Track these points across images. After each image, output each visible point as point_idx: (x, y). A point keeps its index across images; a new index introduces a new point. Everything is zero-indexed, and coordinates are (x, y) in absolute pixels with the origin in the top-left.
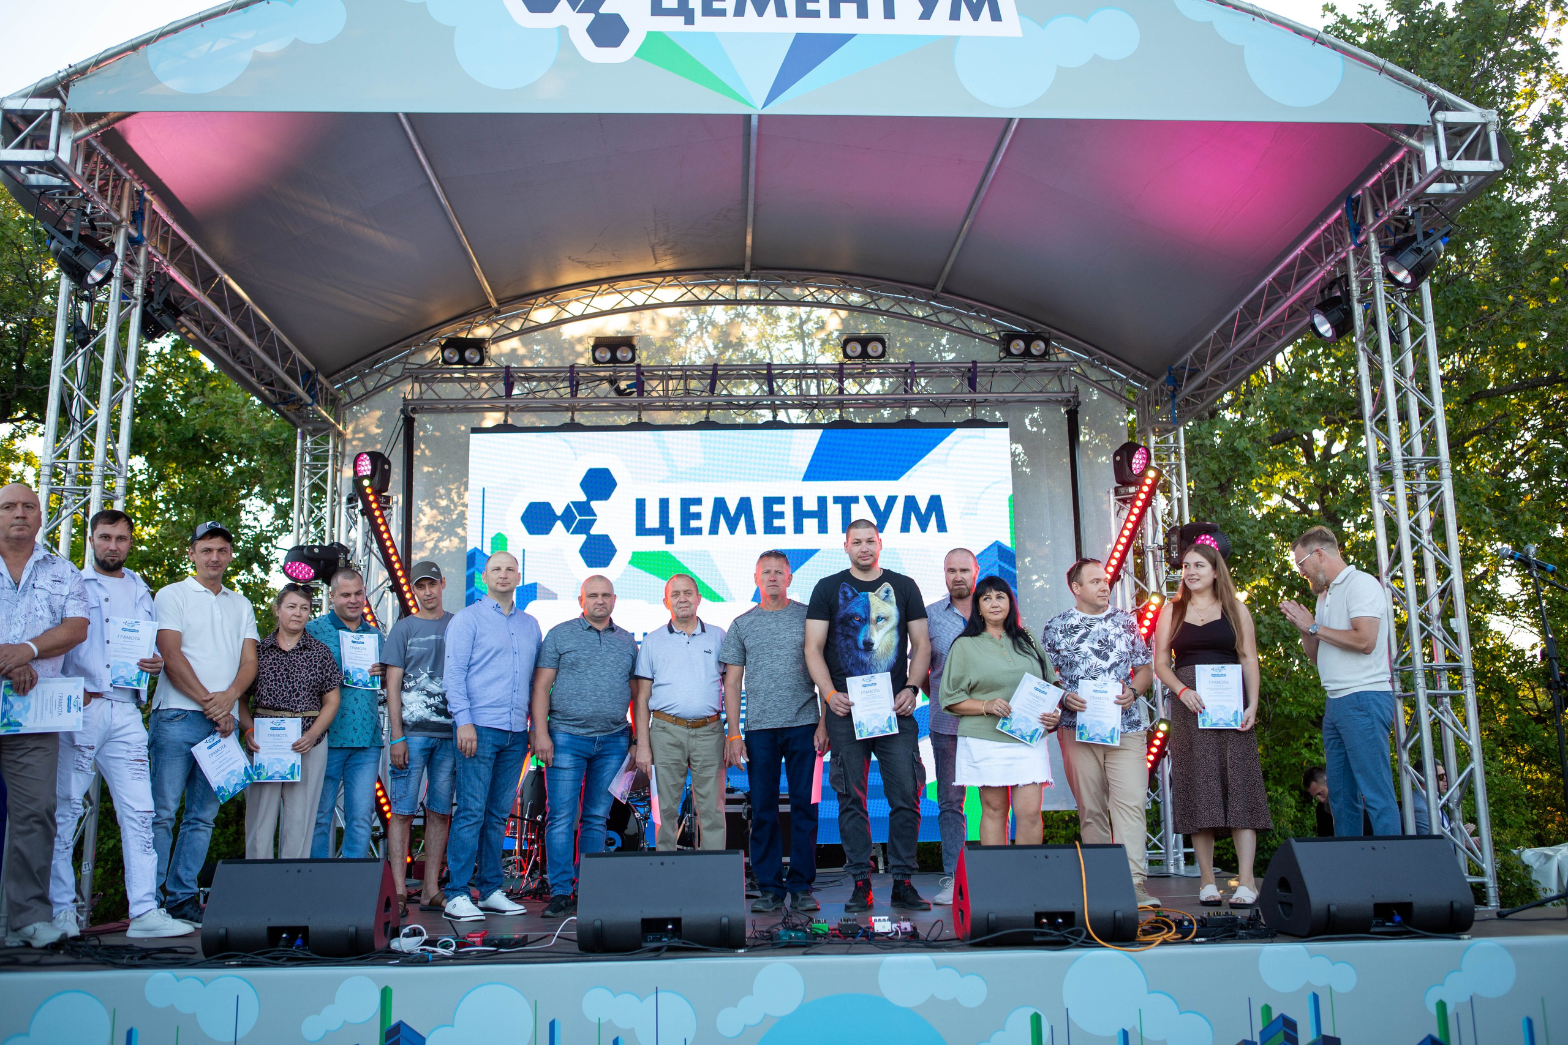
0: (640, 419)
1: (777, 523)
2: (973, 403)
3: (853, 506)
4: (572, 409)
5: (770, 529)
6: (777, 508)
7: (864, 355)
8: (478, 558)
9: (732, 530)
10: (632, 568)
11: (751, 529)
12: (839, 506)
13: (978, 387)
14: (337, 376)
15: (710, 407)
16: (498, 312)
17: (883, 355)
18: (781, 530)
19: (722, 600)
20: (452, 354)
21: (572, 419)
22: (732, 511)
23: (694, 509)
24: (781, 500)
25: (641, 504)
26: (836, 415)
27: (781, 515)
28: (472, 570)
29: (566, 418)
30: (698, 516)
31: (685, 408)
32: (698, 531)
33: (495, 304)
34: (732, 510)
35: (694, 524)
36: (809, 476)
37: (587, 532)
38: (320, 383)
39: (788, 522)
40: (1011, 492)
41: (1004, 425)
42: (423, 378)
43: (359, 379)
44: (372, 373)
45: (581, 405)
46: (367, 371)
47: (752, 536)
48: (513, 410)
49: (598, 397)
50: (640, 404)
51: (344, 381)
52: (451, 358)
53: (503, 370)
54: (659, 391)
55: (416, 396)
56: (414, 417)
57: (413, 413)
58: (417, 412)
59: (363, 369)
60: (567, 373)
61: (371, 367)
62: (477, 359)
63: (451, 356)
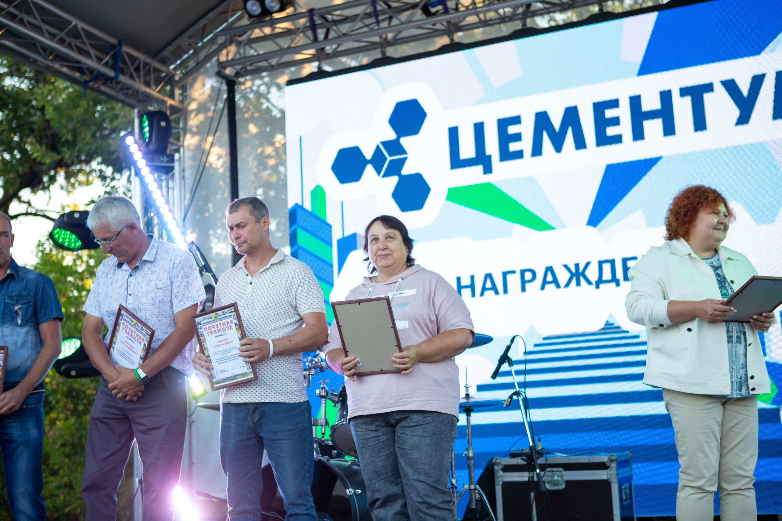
0: (452, 40)
1: (611, 131)
3: (707, 97)
4: (384, 44)
5: (603, 140)
6: (609, 113)
8: (300, 215)
9: (558, 147)
10: (450, 204)
11: (580, 144)
12: (688, 100)
15: (529, 12)
18: (617, 139)
19: (549, 228)
21: (383, 53)
22: (557, 125)
23: (512, 130)
24: (614, 104)
25: (453, 133)
27: (616, 121)
28: (293, 228)
29: (377, 55)
30: (517, 137)
31: (503, 20)
32: (519, 155)
34: (557, 122)
35: (513, 147)
36: (644, 69)
37: (398, 173)
38: (133, 59)
39: (625, 128)
42: (243, 41)
43: (195, 53)
44: (205, 45)
45: (390, 36)
46: (200, 44)
47: (582, 152)
48: (328, 56)
49: (402, 23)
50: (449, 22)
51: (180, 57)
52: (255, 11)
53: (307, 14)
54: (468, 6)
55: (230, 57)
56: (237, 81)
57: (238, 78)
58: (242, 76)
59: (190, 41)
60: (370, 4)
61: (202, 39)
62: (278, 7)
63: (255, 8)
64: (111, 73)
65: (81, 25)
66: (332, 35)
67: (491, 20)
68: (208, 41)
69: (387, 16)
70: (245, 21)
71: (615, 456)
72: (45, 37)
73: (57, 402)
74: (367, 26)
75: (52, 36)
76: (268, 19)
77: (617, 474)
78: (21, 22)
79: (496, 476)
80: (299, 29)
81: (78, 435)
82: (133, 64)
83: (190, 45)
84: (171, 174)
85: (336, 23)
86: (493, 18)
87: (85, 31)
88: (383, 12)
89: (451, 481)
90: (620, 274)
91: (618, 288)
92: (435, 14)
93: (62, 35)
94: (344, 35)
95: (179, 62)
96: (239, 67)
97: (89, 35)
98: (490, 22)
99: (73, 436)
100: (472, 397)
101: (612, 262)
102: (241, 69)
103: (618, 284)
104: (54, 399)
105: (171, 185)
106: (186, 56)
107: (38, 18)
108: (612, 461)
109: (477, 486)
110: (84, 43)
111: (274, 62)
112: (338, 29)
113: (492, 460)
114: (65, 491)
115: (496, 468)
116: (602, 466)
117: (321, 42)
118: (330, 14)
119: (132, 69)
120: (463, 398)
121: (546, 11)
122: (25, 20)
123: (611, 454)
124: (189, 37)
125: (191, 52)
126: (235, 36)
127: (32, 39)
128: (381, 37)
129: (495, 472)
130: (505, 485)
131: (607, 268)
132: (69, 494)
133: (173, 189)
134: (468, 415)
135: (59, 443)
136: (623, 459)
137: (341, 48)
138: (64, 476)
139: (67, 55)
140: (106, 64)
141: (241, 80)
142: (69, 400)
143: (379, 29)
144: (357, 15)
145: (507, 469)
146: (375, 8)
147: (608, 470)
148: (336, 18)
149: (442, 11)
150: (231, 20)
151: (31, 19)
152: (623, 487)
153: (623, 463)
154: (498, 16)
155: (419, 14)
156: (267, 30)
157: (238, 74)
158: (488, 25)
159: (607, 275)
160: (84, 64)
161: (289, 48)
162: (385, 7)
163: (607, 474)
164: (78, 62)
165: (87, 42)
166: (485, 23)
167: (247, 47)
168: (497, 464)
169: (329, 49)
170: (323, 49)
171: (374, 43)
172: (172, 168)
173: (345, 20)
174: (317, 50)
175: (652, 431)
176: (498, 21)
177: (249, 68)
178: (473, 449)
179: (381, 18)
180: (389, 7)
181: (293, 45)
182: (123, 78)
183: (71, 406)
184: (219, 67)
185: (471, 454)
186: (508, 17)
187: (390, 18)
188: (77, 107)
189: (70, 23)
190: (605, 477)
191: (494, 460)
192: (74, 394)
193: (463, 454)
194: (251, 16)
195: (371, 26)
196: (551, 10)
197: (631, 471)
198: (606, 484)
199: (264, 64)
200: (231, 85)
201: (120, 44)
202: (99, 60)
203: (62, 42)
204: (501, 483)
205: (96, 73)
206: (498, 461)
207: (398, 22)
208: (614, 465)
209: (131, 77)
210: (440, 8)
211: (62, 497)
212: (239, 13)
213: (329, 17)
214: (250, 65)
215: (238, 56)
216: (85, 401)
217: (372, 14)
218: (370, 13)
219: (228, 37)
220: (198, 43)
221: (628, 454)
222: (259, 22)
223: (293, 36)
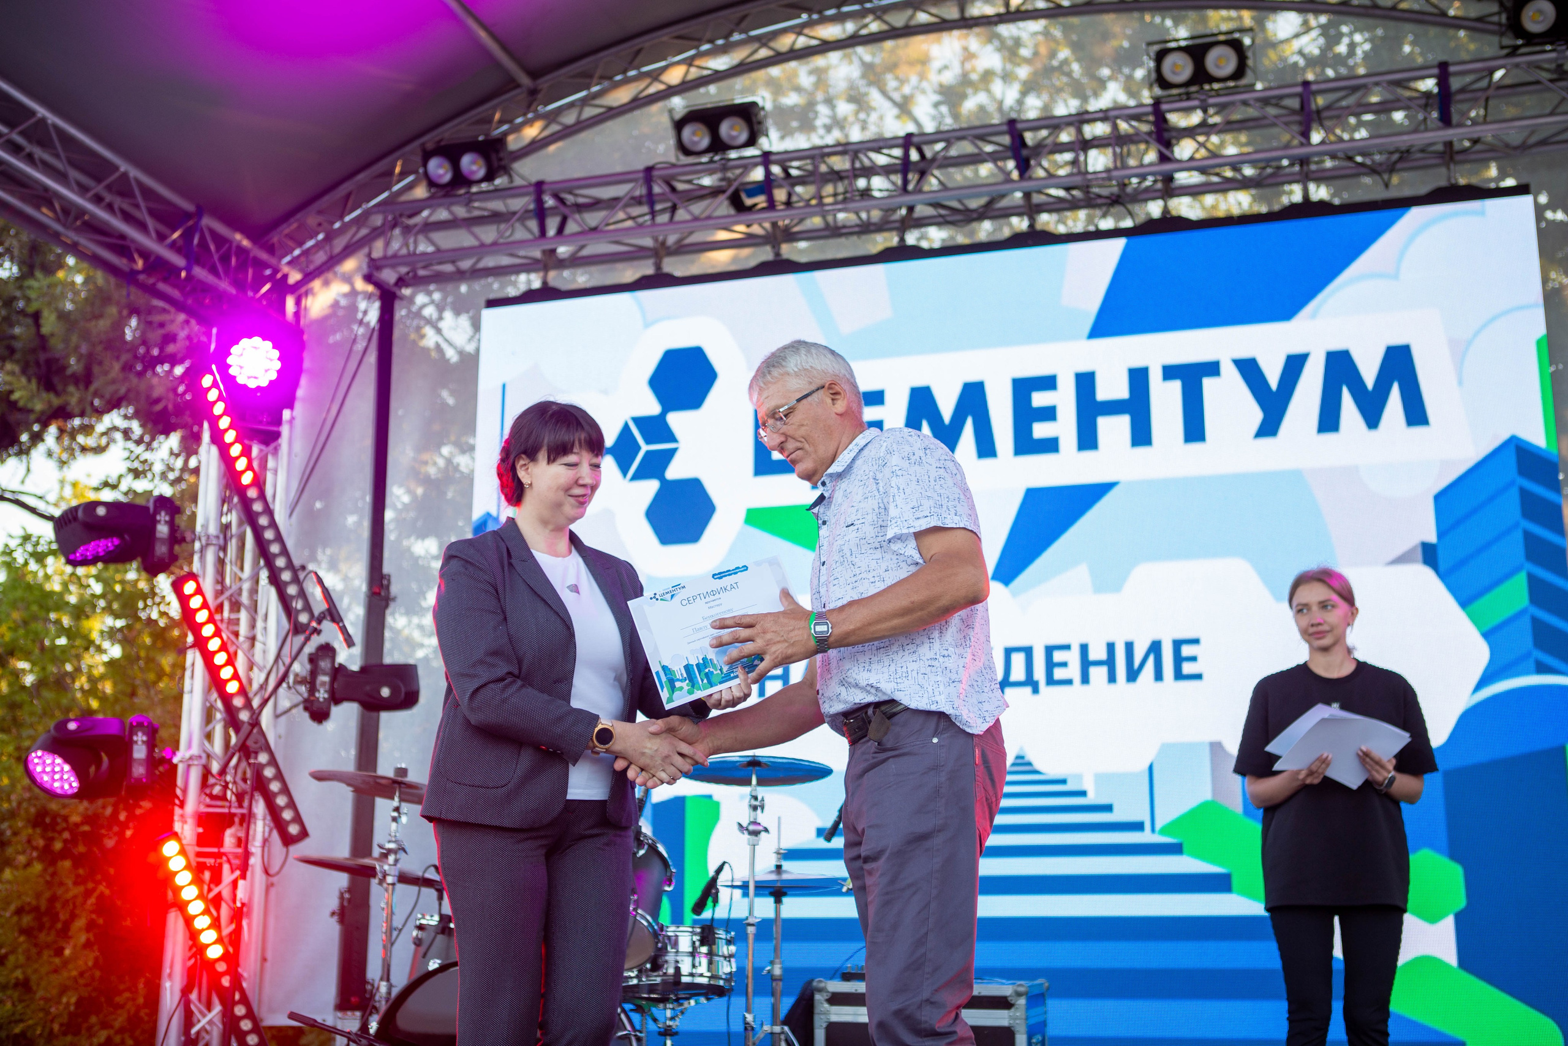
0: (778, 254)
1: (1041, 430)
2: (1450, 154)
3: (1207, 382)
4: (660, 251)
5: (1025, 444)
6: (1039, 399)
7: (1201, 76)
10: (751, 532)
11: (986, 448)
13: (1455, 118)
14: (275, 238)
15: (911, 222)
16: (533, 93)
17: (1240, 72)
18: (1051, 445)
20: (439, 169)
21: (658, 266)
22: (947, 411)
24: (1048, 383)
26: (1155, 209)
27: (1049, 414)
29: (647, 269)
31: (866, 229)
33: (525, 80)
34: (947, 408)
37: (660, 474)
38: (220, 240)
39: (1065, 428)
40: (1541, 330)
41: (1521, 190)
42: (415, 225)
43: (329, 238)
44: (345, 227)
45: (671, 240)
46: (337, 225)
47: (988, 462)
48: (561, 264)
49: (696, 219)
50: (774, 225)
51: (300, 244)
52: (441, 176)
53: (531, 189)
54: (810, 200)
55: (390, 252)
56: (398, 293)
57: (400, 288)
58: (407, 286)
59: (320, 219)
60: (641, 182)
61: (341, 217)
62: (481, 173)
63: (441, 171)
64: (179, 261)
65: (134, 173)
66: (571, 227)
67: (844, 227)
68: (353, 221)
69: (669, 204)
70: (421, 192)
71: (1023, 985)
72: (72, 190)
73: (15, 834)
74: (633, 218)
75: (83, 190)
76: (462, 191)
77: (1027, 1019)
78: (30, 159)
79: (816, 1011)
80: (514, 213)
81: (47, 894)
82: (218, 249)
83: (320, 224)
84: (272, 446)
85: (580, 208)
86: (848, 224)
87: (140, 184)
88: (663, 197)
89: (745, 1018)
90: (1039, 674)
91: (1036, 697)
92: (751, 209)
93: (100, 189)
94: (594, 230)
95: (297, 252)
96: (403, 270)
97: (147, 192)
98: (844, 231)
99: (38, 896)
100: (786, 872)
101: (1028, 651)
102: (408, 273)
103: (1036, 690)
104: (10, 827)
105: (271, 463)
106: (310, 243)
107: (62, 154)
108: (1019, 994)
109: (786, 1028)
110: (137, 206)
111: (466, 264)
112: (583, 220)
113: (812, 980)
114: (16, 995)
115: (818, 997)
116: (1002, 1003)
117: (551, 238)
118: (570, 193)
119: (216, 257)
120: (771, 872)
121: (941, 220)
122: (36, 156)
123: (1019, 982)
124: (320, 212)
125: (321, 237)
126: (401, 215)
127: (46, 189)
128: (656, 239)
129: (816, 1004)
130: (833, 1028)
131: (1018, 660)
132: (21, 1001)
133: (275, 472)
134: (778, 901)
135: (13, 907)
136: (1036, 991)
137: (585, 252)
138: (16, 967)
139: (106, 223)
140: (173, 246)
141: (406, 292)
142: (38, 831)
143: (654, 224)
144: (616, 199)
145: (837, 999)
146: (650, 189)
147: (1013, 1010)
148: (581, 200)
149: (764, 205)
150: (396, 188)
151: (47, 157)
152: (1034, 1040)
153: (1036, 999)
154: (858, 222)
155: (723, 207)
156: (461, 212)
157: (401, 282)
158: (841, 235)
159: (1018, 673)
160: (133, 241)
161: (495, 244)
162: (667, 189)
163: (1010, 1017)
164: (123, 237)
165: (142, 204)
166: (834, 231)
167: (421, 238)
168: (820, 990)
169: (563, 250)
170: (553, 251)
171: (642, 249)
172: (277, 435)
173: (596, 204)
174: (544, 252)
175: (1079, 945)
176: (857, 229)
177: (422, 273)
178: (781, 963)
179: (658, 207)
180: (673, 189)
181: (501, 241)
182: (199, 272)
183: (41, 843)
184: (369, 267)
185: (777, 971)
186: (875, 224)
187: (674, 209)
188: (98, 316)
189: (116, 168)
190: (1005, 1023)
191: (815, 984)
192: (48, 820)
193: (763, 969)
194: (432, 184)
195: (641, 220)
196: (949, 219)
197: (1045, 1013)
198: (1006, 1035)
199: (448, 268)
200: (388, 299)
201: (200, 213)
202: (161, 237)
203: (98, 200)
204: (824, 1025)
205: (152, 258)
206: (822, 985)
207: (688, 217)
208: (1022, 1001)
209: (213, 271)
210: (761, 200)
211: (9, 1005)
212: (411, 178)
213: (570, 199)
214: (424, 267)
215: (404, 251)
216: (66, 835)
217: (644, 200)
218: (641, 197)
219: (390, 218)
220: (333, 223)
221: (1041, 985)
222: (446, 196)
223: (503, 226)
